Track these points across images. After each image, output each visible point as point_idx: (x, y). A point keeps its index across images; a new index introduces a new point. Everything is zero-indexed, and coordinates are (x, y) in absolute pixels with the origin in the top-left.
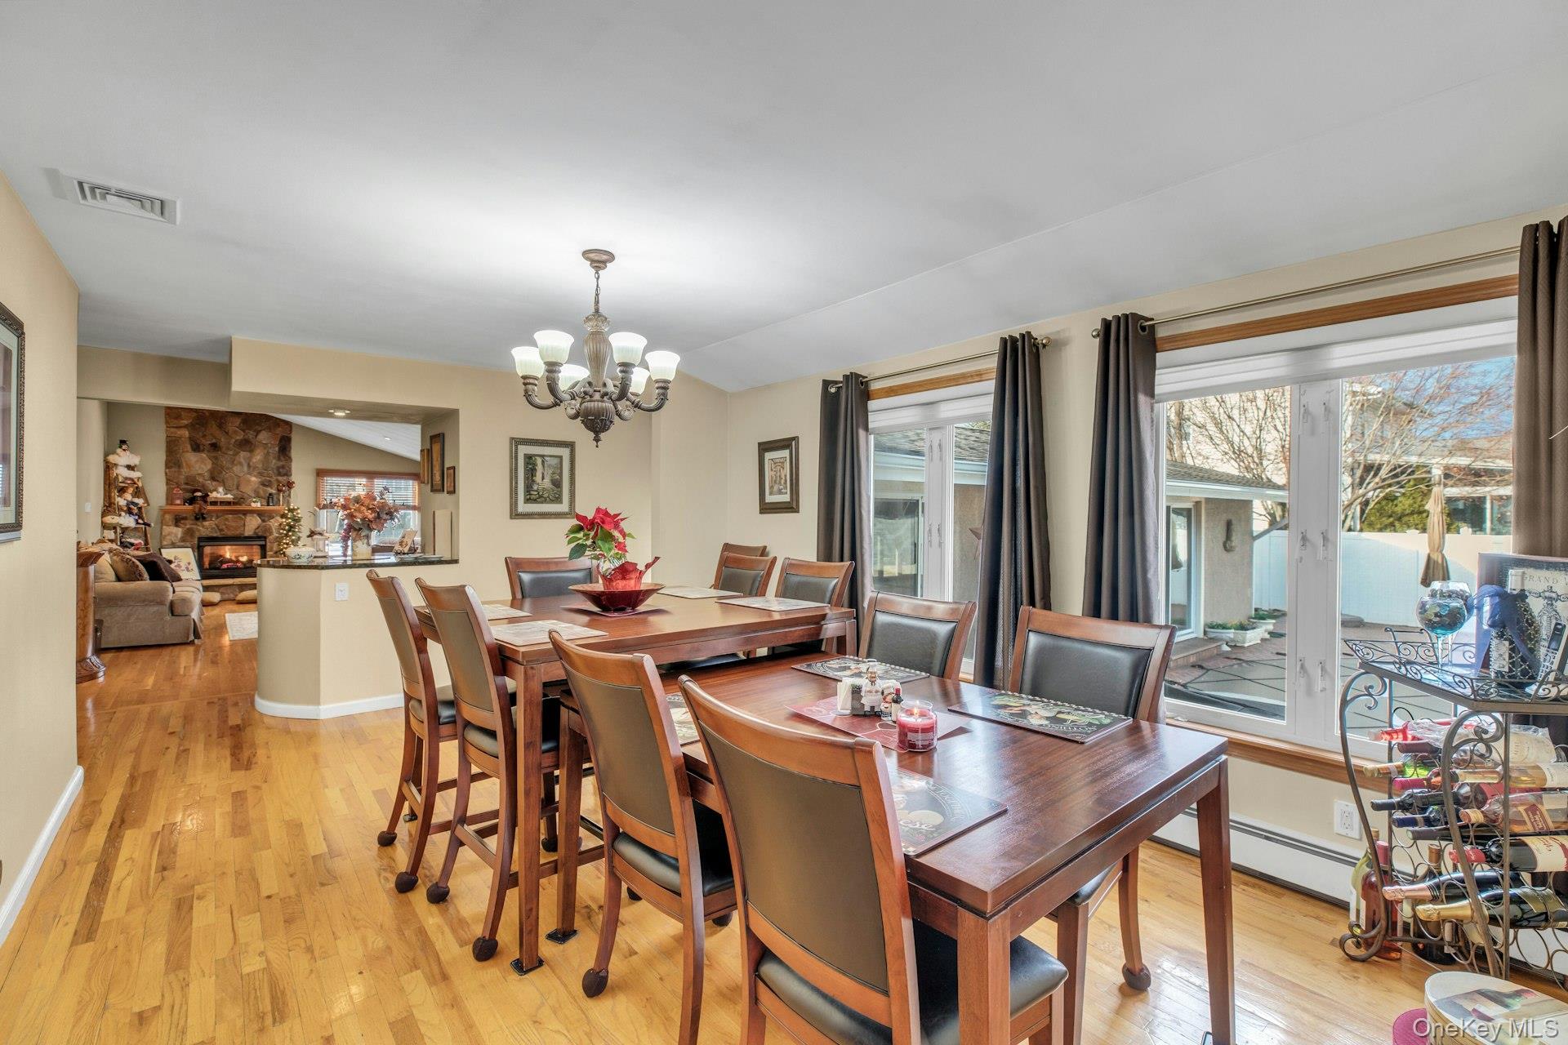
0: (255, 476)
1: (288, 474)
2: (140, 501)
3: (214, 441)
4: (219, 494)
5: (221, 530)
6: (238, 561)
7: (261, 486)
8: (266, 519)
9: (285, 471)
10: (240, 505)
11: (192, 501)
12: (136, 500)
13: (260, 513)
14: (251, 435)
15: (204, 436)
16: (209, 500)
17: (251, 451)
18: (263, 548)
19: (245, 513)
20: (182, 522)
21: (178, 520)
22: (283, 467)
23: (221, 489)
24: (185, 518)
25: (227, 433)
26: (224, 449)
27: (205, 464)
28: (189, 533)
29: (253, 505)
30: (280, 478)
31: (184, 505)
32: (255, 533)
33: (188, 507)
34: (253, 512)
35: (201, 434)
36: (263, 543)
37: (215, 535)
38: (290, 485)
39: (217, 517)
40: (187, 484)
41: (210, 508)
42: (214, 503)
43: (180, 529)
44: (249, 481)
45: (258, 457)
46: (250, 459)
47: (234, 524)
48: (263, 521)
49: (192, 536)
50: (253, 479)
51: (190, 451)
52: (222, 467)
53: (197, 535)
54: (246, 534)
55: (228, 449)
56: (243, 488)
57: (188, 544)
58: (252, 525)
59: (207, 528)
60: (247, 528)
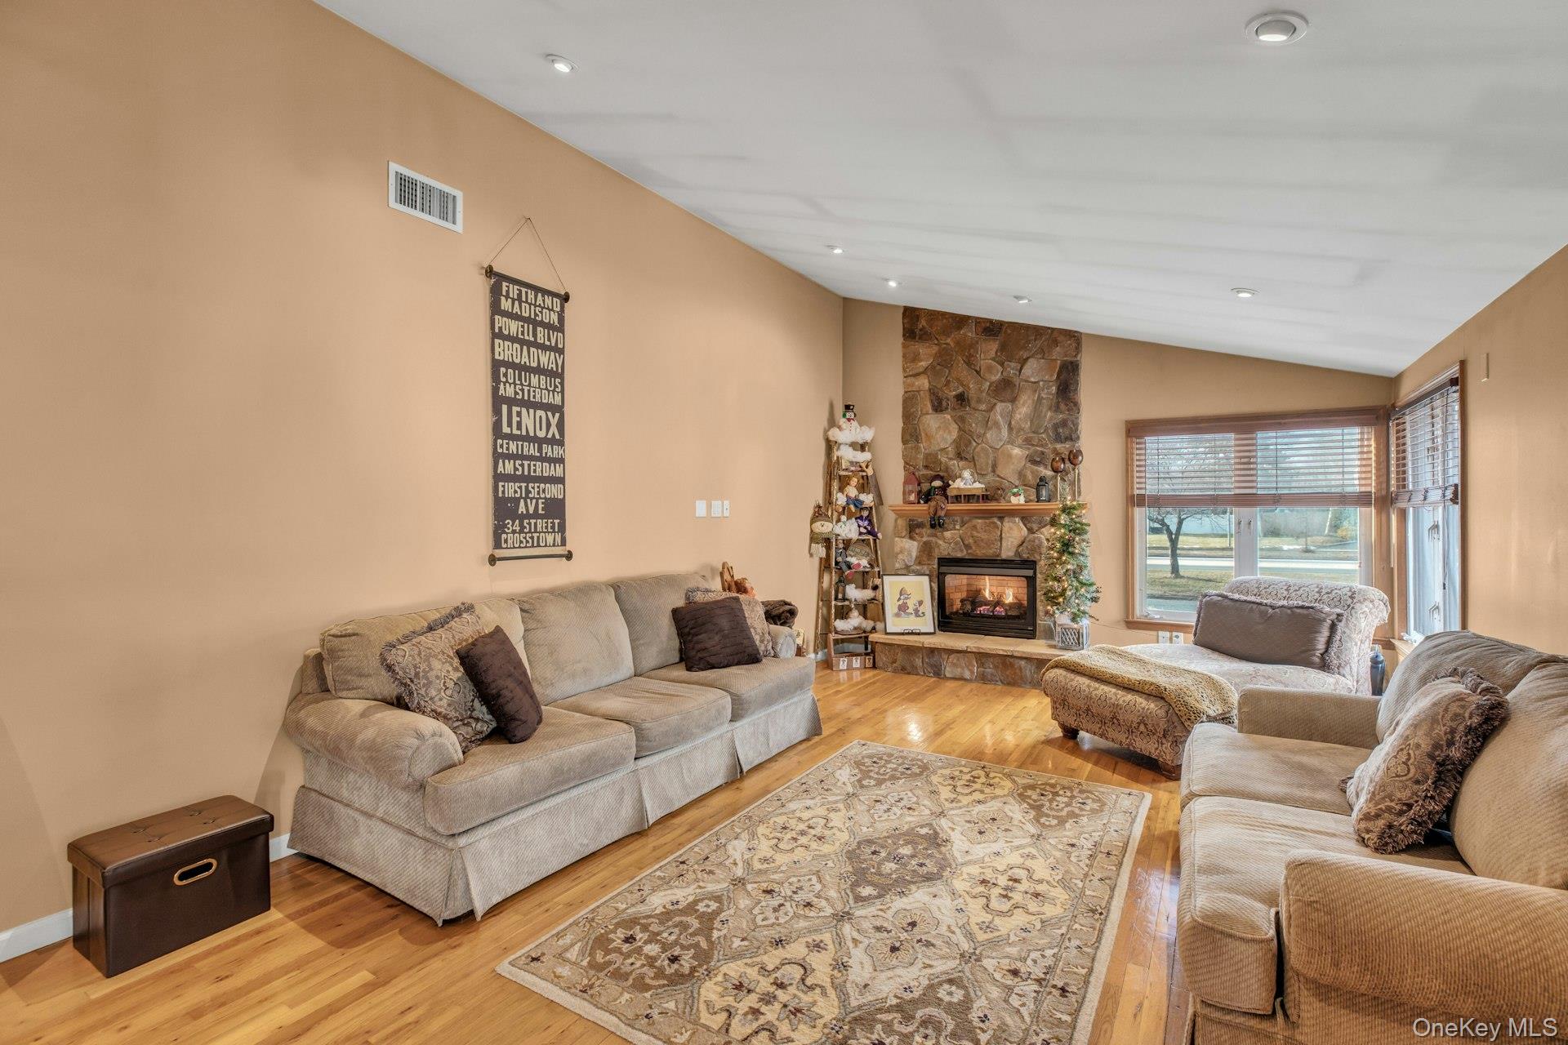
0: (1020, 447)
1: (1072, 437)
2: (868, 499)
3: (961, 390)
4: (966, 482)
5: (968, 547)
6: (998, 603)
7: (1029, 465)
8: (1035, 526)
9: (1067, 432)
10: (997, 500)
11: (926, 496)
12: (863, 497)
13: (1025, 516)
14: (1012, 368)
15: (948, 383)
16: (951, 492)
17: (1013, 400)
18: (1031, 581)
19: (1002, 515)
20: (917, 531)
21: (913, 528)
22: (1064, 423)
23: (967, 474)
24: (921, 525)
25: (978, 372)
26: (973, 403)
27: (950, 432)
28: (927, 549)
29: (1014, 500)
30: (1058, 446)
31: (919, 503)
32: (1017, 553)
33: (923, 507)
34: (1012, 513)
35: (943, 379)
36: (1030, 573)
37: (959, 555)
38: (1074, 458)
39: (963, 524)
40: (926, 467)
41: (951, 507)
42: (957, 499)
43: (915, 543)
44: (1010, 456)
45: (1024, 409)
46: (1011, 414)
47: (984, 536)
48: (1031, 531)
49: (930, 556)
50: (1016, 451)
51: (931, 411)
52: (971, 434)
53: (937, 554)
54: (1004, 555)
55: (979, 401)
56: (1001, 471)
57: (925, 569)
58: (1012, 536)
59: (948, 542)
60: (1004, 544)
